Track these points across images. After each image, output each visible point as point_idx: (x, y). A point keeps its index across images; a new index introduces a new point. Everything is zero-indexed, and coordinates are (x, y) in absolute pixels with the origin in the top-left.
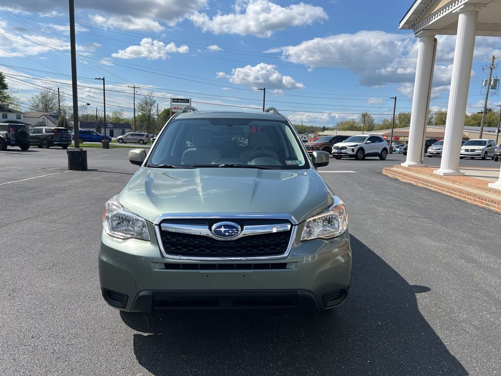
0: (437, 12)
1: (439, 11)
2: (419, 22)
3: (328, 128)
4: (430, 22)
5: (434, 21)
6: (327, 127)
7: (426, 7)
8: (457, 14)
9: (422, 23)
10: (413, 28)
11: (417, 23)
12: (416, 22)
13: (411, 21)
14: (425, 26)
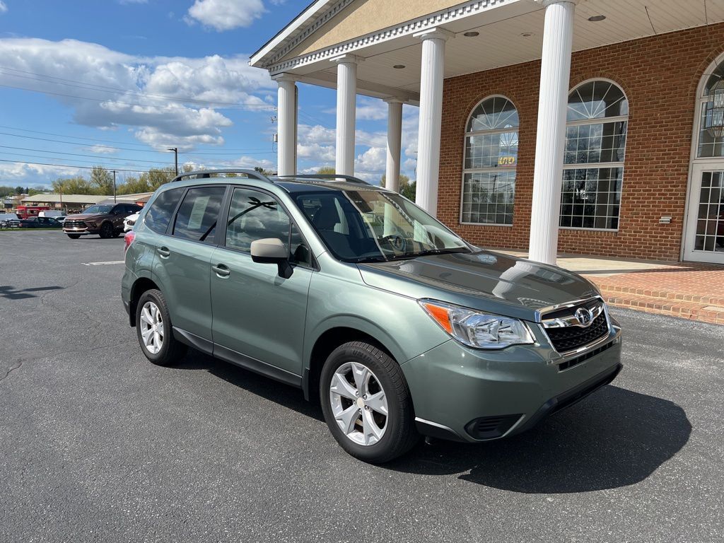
0: (307, 56)
1: (311, 54)
2: (278, 62)
3: (27, 190)
4: (295, 65)
5: (301, 65)
6: (25, 188)
7: (289, 46)
8: (335, 64)
9: (282, 63)
10: (269, 67)
11: (275, 63)
12: (273, 61)
13: (267, 59)
14: (288, 69)
